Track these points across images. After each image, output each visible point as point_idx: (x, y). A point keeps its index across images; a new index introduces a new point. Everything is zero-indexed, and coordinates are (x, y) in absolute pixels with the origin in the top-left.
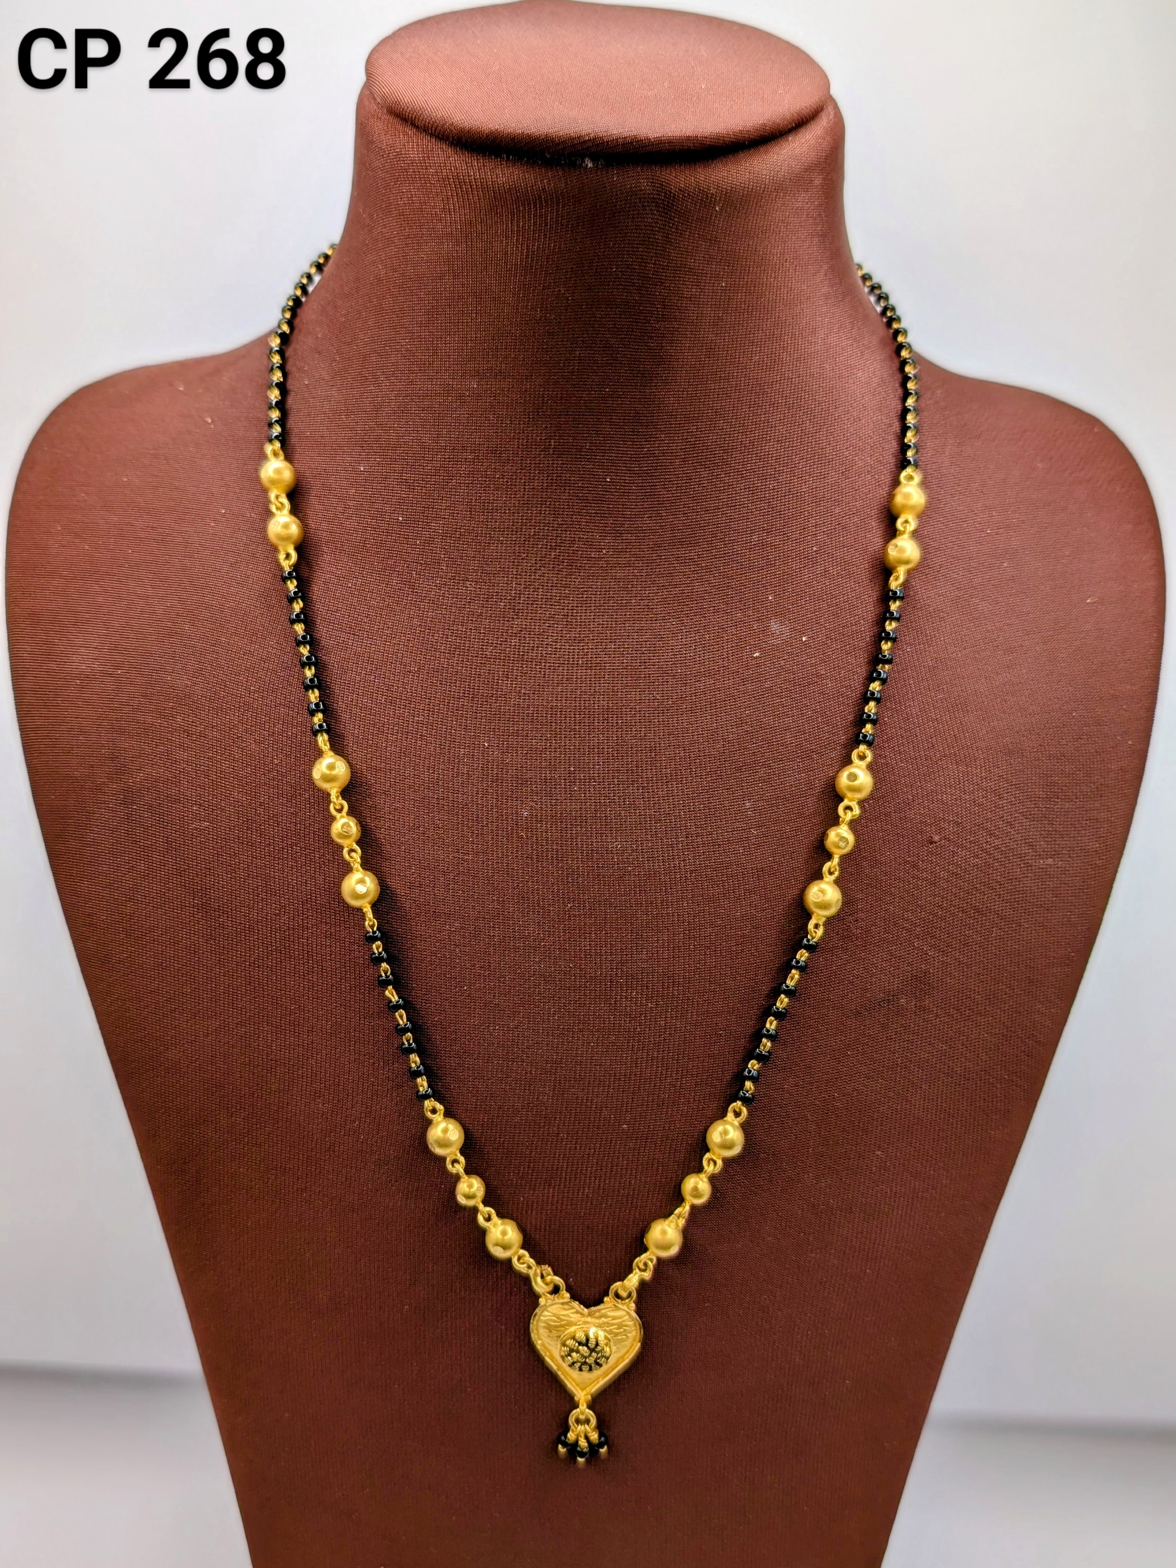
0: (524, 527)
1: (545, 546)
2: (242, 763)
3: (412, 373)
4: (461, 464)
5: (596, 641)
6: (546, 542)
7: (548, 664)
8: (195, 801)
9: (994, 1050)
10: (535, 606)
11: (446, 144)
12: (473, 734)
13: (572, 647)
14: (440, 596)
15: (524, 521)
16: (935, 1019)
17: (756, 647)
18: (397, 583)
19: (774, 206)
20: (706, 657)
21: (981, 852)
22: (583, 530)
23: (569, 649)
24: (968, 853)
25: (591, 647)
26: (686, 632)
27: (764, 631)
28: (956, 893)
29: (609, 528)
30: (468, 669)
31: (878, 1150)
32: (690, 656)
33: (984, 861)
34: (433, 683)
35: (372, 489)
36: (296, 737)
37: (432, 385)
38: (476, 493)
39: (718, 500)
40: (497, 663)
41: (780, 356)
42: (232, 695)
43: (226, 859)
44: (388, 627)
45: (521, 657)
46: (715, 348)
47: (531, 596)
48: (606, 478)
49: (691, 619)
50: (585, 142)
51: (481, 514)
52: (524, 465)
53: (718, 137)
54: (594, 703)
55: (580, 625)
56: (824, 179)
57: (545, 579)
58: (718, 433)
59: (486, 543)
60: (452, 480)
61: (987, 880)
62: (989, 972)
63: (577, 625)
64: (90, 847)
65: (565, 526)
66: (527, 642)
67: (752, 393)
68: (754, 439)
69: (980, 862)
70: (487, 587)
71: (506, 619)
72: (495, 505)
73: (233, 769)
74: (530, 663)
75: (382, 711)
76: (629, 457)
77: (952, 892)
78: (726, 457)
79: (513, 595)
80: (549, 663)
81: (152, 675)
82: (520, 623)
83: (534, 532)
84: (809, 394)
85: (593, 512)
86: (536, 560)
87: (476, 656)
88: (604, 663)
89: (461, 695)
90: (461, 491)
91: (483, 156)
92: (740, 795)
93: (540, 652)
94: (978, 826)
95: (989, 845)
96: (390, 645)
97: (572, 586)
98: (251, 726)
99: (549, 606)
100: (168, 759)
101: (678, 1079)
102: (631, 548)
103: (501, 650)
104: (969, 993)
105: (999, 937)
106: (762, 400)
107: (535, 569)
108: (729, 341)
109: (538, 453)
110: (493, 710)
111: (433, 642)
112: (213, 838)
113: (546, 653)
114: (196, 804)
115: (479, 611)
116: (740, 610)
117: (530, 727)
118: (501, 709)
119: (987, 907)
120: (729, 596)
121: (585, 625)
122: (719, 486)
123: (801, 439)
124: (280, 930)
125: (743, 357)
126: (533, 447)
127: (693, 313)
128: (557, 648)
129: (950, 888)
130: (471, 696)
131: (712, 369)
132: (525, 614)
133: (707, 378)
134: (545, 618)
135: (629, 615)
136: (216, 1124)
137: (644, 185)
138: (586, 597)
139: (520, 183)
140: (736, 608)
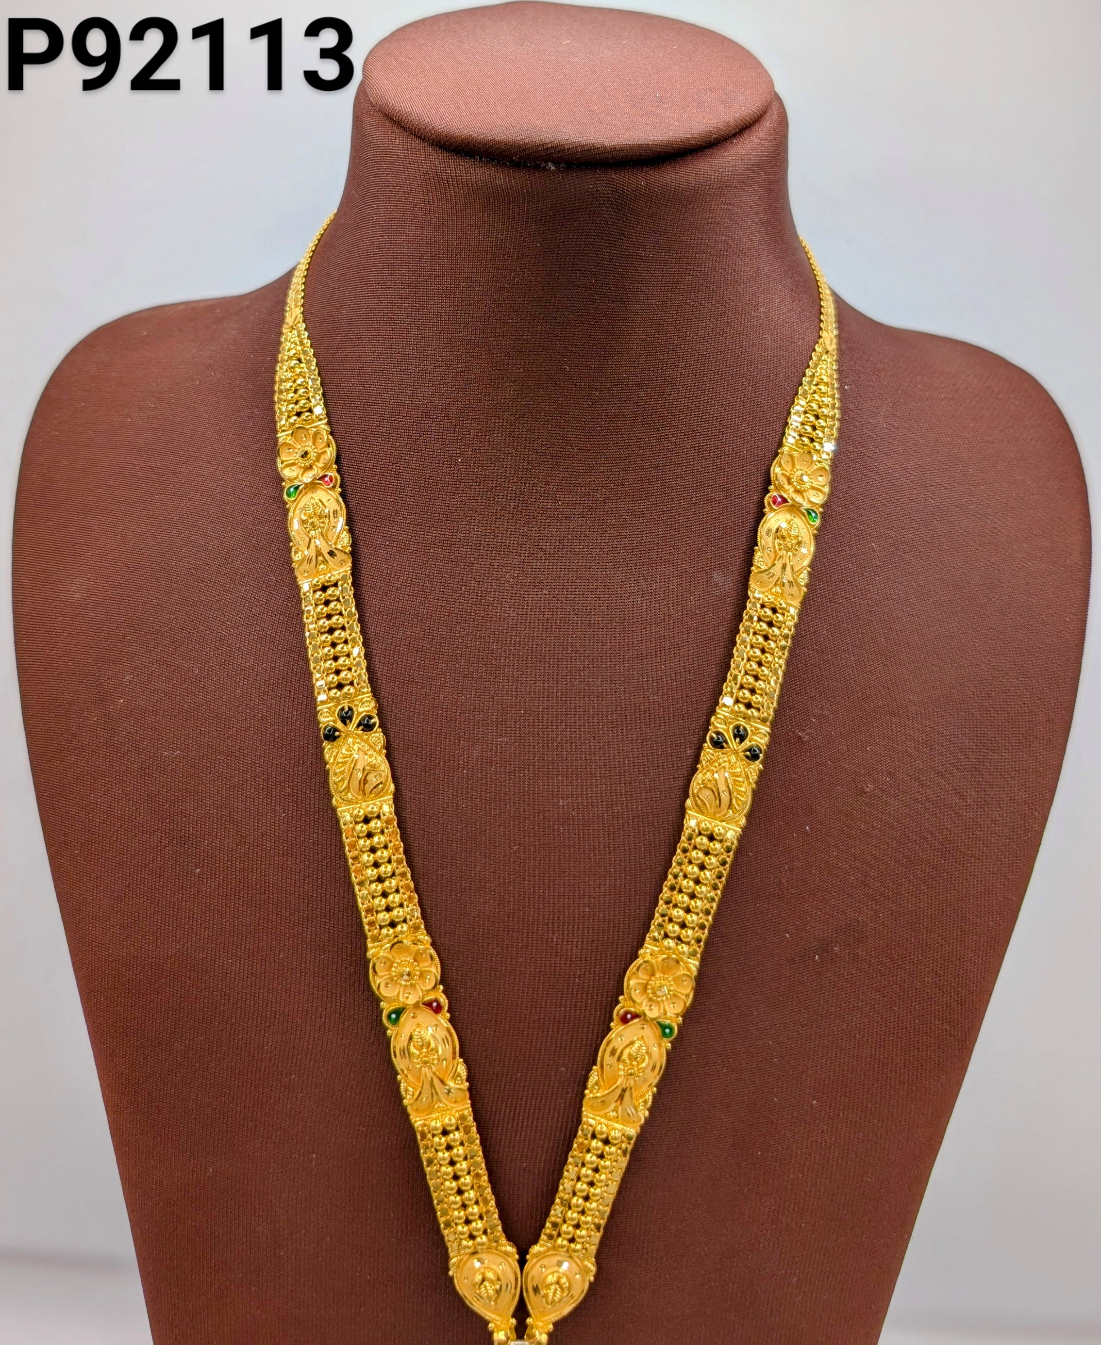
24: (900, 803)
37: (409, 350)
50: (548, 148)
85: (550, 467)
91: (459, 157)
102: (584, 501)
116: (686, 561)
120: (676, 548)
139: (491, 181)
140: (682, 559)
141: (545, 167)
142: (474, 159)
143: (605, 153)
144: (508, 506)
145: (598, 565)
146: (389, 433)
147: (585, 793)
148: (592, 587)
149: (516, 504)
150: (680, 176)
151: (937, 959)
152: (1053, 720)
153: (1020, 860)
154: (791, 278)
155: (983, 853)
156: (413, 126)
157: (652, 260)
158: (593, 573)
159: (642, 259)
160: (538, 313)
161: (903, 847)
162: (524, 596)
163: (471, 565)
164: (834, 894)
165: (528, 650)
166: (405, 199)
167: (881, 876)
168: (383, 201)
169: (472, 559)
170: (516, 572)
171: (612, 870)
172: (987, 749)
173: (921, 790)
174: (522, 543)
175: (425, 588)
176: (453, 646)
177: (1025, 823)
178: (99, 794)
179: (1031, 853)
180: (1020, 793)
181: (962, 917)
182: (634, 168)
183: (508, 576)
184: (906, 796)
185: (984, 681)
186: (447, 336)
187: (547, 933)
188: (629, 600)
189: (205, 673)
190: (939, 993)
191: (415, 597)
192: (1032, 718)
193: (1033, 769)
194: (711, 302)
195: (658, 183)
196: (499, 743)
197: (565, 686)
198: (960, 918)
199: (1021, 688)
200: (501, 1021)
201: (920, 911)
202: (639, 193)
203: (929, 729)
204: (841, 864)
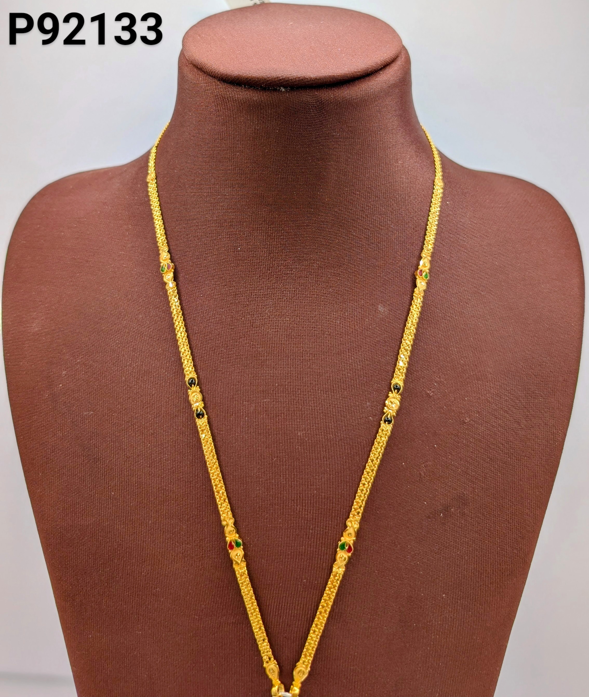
16: (471, 519)
20: (346, 325)
22: (283, 260)
24: (485, 428)
26: (335, 311)
49: (338, 305)
50: (280, 80)
61: (495, 442)
69: (491, 433)
91: (233, 86)
95: (496, 423)
116: (363, 300)
139: (251, 98)
140: (361, 298)
141: (279, 90)
142: (241, 87)
143: (311, 81)
144: (266, 273)
145: (316, 303)
146: (201, 236)
147: (312, 428)
148: (313, 315)
149: (271, 272)
150: (352, 92)
151: (508, 514)
152: (567, 380)
153: (553, 457)
154: (415, 144)
155: (531, 454)
156: (208, 70)
157: (339, 137)
158: (313, 308)
159: (333, 137)
160: (279, 168)
161: (487, 452)
162: (276, 321)
163: (247, 305)
164: (450, 479)
165: (279, 351)
166: (206, 109)
167: (475, 469)
168: (194, 111)
169: (247, 302)
170: (271, 309)
171: (328, 470)
172: (531, 397)
173: (495, 420)
174: (274, 293)
175: (222, 319)
176: (238, 350)
177: (554, 437)
178: (50, 437)
179: (558, 453)
180: (550, 421)
181: (521, 490)
182: (327, 89)
183: (267, 311)
184: (487, 424)
185: (528, 360)
186: (230, 182)
187: (294, 505)
188: (333, 322)
189: (105, 369)
190: (510, 533)
191: (217, 324)
192: (556, 379)
193: (557, 407)
194: (372, 159)
195: (340, 96)
196: (265, 402)
197: (299, 370)
198: (520, 491)
199: (548, 363)
200: (270, 555)
201: (498, 488)
202: (330, 102)
203: (499, 387)
204: (453, 463)
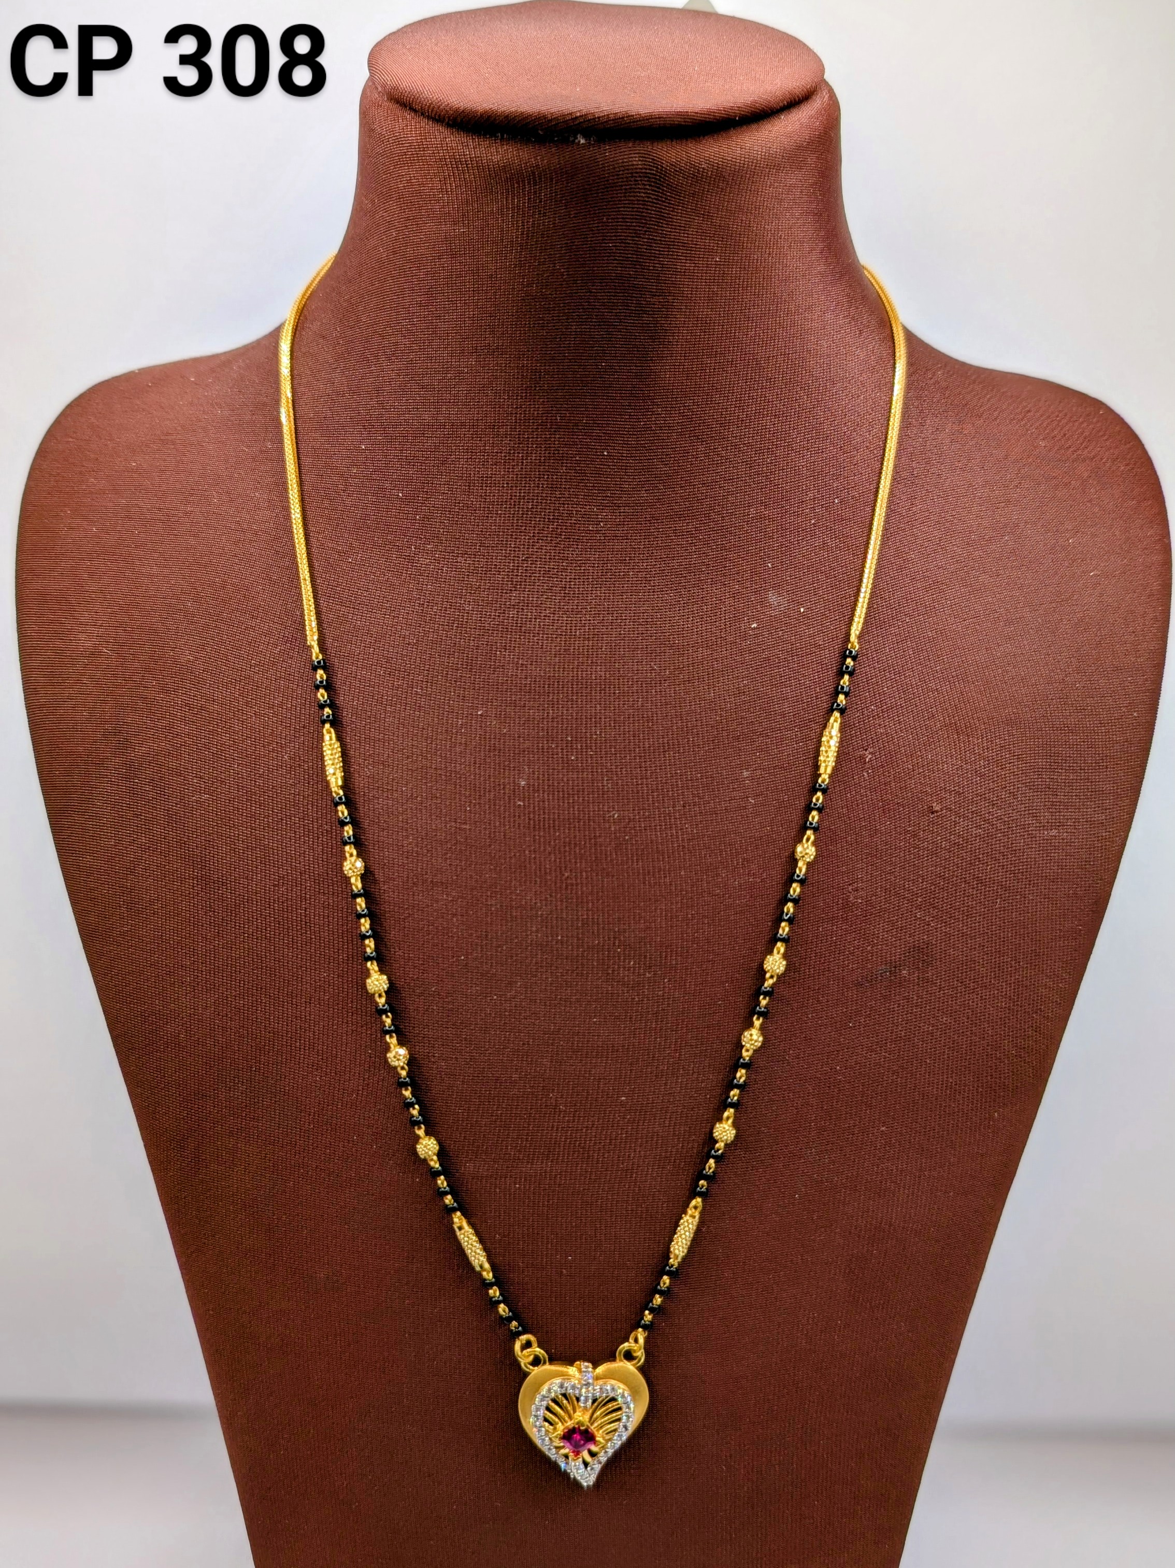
0: (522, 500)
1: (542, 519)
2: (242, 735)
3: (412, 352)
4: (460, 440)
5: (593, 613)
6: (544, 515)
7: (546, 636)
8: (196, 774)
9: (1001, 1024)
10: (533, 578)
11: (442, 125)
12: (470, 705)
13: (570, 619)
14: (439, 569)
15: (522, 494)
16: (939, 992)
17: (753, 618)
18: (397, 558)
19: (767, 182)
20: (703, 628)
21: (983, 823)
22: (582, 503)
23: (567, 620)
24: (970, 823)
25: (588, 619)
26: (684, 603)
27: (762, 602)
28: (958, 864)
29: (607, 502)
30: (467, 641)
31: (883, 1126)
32: (688, 627)
33: (987, 832)
34: (431, 654)
35: (373, 466)
36: (296, 709)
37: (431, 363)
38: (475, 468)
39: (715, 473)
40: (495, 635)
41: (776, 331)
42: (233, 668)
43: (225, 831)
44: (388, 601)
45: (519, 628)
46: (710, 323)
47: (529, 568)
48: (603, 452)
49: (689, 591)
50: (576, 118)
51: (480, 488)
52: (521, 440)
53: (709, 113)
54: (591, 674)
55: (578, 597)
56: (818, 158)
57: (543, 551)
58: (715, 406)
59: (484, 517)
60: (451, 455)
61: (990, 850)
62: (994, 945)
63: (575, 597)
64: (93, 822)
65: (563, 499)
66: (525, 614)
67: (748, 368)
68: (751, 413)
69: (983, 833)
70: (485, 560)
71: (504, 591)
72: (493, 479)
73: (234, 741)
74: (527, 634)
75: (381, 682)
76: (626, 431)
77: (954, 863)
78: (722, 431)
79: (511, 568)
80: (547, 634)
81: (155, 651)
82: (518, 595)
83: (532, 505)
84: (806, 370)
85: (591, 485)
86: (534, 533)
87: (474, 628)
88: (602, 634)
89: (459, 666)
90: (460, 466)
91: (478, 136)
92: (738, 765)
93: (538, 623)
94: (981, 796)
95: (992, 815)
96: (389, 618)
97: (569, 559)
98: (251, 699)
99: (546, 579)
100: (169, 733)
101: (677, 1050)
102: (628, 521)
103: (499, 622)
104: (973, 965)
105: (1003, 909)
106: (759, 375)
107: (533, 542)
108: (724, 316)
109: (535, 427)
110: (490, 681)
111: (431, 614)
112: (212, 810)
113: (543, 625)
114: (196, 777)
115: (478, 584)
116: (739, 581)
117: (527, 697)
118: (498, 680)
119: (990, 878)
120: (727, 568)
121: (583, 597)
122: (716, 459)
123: (799, 413)
124: (278, 901)
125: (739, 332)
126: (531, 421)
127: (688, 288)
128: (555, 620)
129: (952, 858)
130: (469, 667)
131: (708, 343)
132: (523, 586)
133: (703, 352)
134: (543, 590)
135: (627, 587)
136: (214, 1098)
137: (636, 161)
138: (584, 570)
140: (734, 579)
141: (574, 140)
142: (495, 137)
143: (639, 121)
149: (555, 527)
159: (685, 247)
160: (572, 311)
173: (992, 810)
179: (1108, 877)
182: (672, 139)
184: (975, 816)
195: (700, 158)
202: (681, 169)
